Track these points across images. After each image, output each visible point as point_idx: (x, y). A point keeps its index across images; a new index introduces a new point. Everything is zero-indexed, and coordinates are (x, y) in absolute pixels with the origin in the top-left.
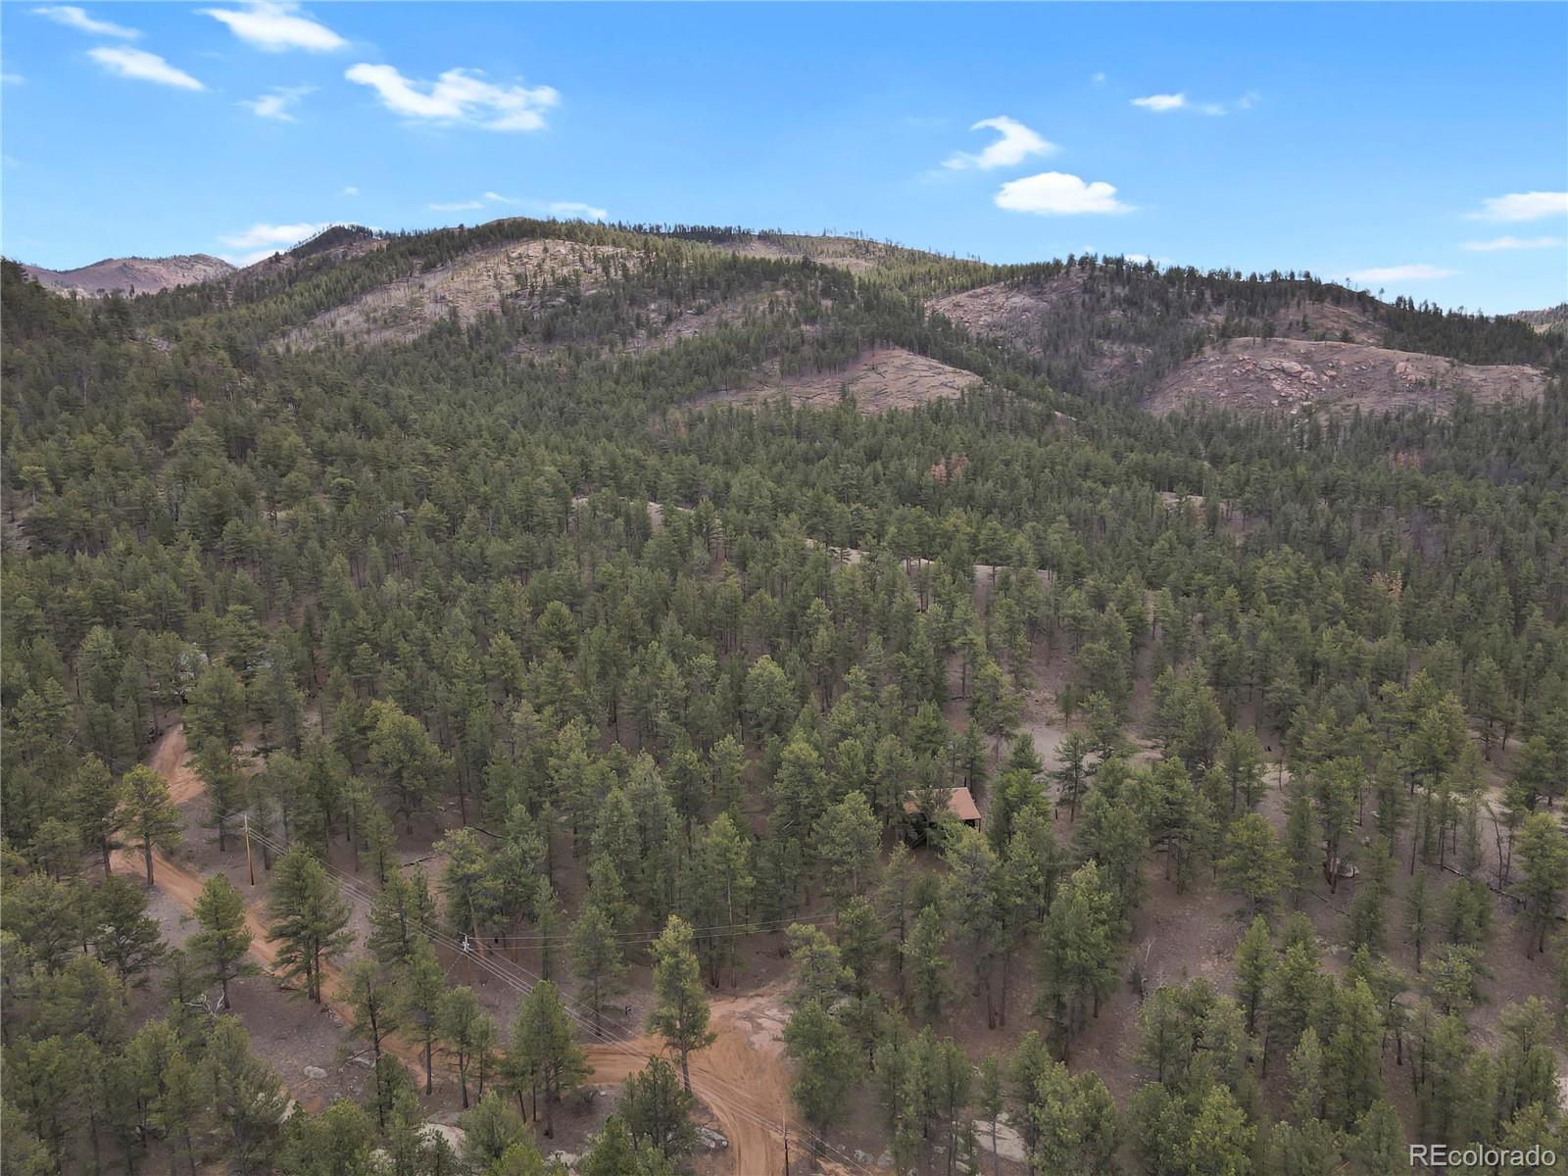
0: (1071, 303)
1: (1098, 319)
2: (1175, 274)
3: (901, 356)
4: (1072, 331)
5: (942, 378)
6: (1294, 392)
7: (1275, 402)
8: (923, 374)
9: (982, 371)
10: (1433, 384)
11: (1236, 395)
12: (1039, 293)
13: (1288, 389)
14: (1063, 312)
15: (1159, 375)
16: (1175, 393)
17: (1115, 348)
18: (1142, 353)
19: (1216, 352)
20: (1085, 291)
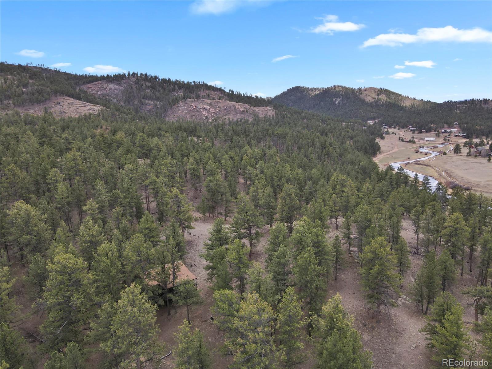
0: (132, 88)
1: (142, 93)
2: (164, 80)
3: (70, 100)
4: (134, 97)
5: (89, 107)
6: (209, 115)
7: (204, 118)
8: (80, 106)
9: (105, 105)
10: (247, 111)
11: (192, 116)
12: (119, 84)
13: (207, 114)
14: (129, 90)
15: (166, 111)
16: (172, 116)
17: (150, 102)
18: (159, 104)
19: (183, 103)
20: (136, 84)
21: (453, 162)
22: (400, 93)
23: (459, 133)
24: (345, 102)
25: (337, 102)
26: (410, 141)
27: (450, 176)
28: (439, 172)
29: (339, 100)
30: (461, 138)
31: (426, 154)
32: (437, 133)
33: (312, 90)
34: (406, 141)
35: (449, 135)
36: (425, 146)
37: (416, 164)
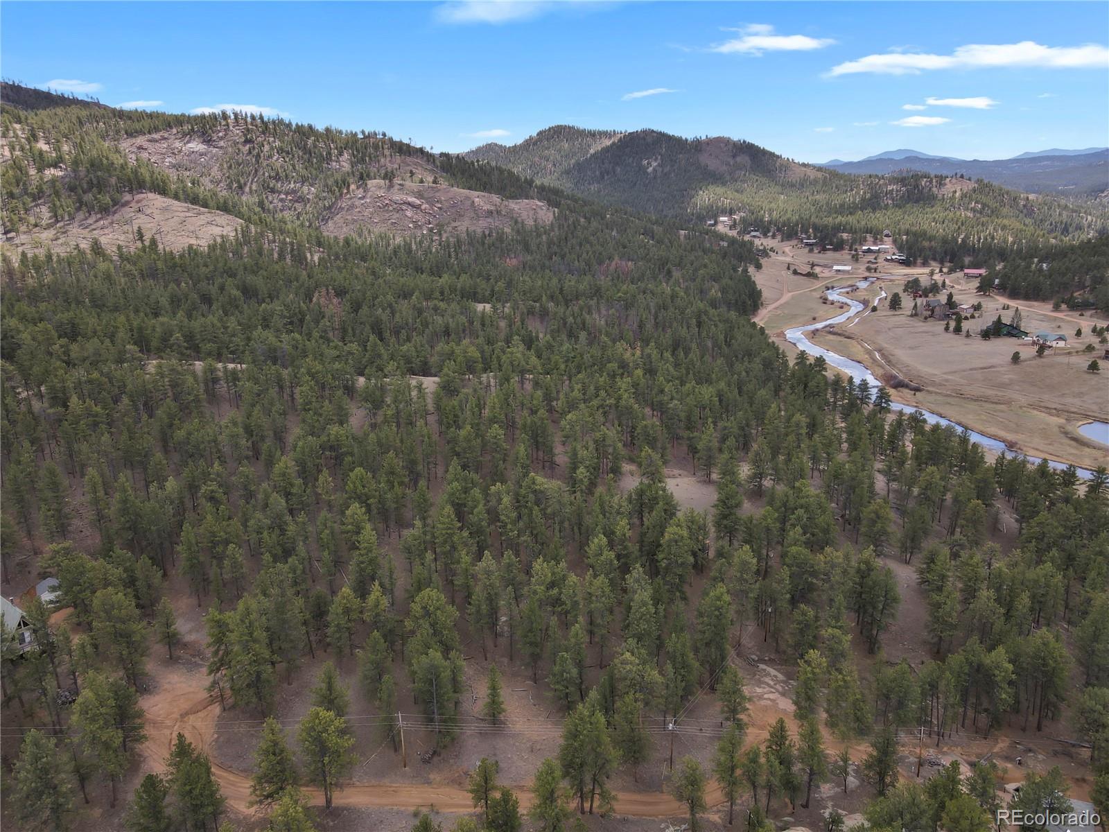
1: (266, 164)
6: (420, 218)
7: (411, 225)
10: (497, 212)
12: (209, 141)
14: (235, 157)
16: (343, 220)
19: (360, 190)
20: (246, 141)
21: (889, 329)
22: (777, 153)
23: (894, 254)
24: (667, 169)
25: (650, 169)
26: (809, 275)
27: (889, 362)
28: (869, 353)
29: (654, 164)
30: (896, 264)
31: (841, 307)
32: (853, 252)
33: (593, 135)
34: (801, 274)
35: (876, 259)
36: (835, 285)
37: (830, 333)
